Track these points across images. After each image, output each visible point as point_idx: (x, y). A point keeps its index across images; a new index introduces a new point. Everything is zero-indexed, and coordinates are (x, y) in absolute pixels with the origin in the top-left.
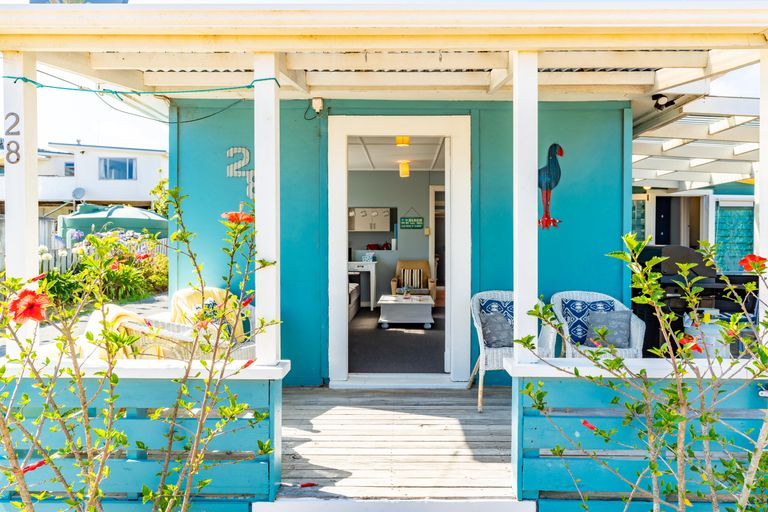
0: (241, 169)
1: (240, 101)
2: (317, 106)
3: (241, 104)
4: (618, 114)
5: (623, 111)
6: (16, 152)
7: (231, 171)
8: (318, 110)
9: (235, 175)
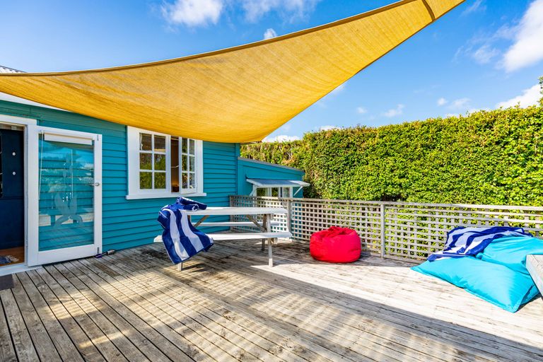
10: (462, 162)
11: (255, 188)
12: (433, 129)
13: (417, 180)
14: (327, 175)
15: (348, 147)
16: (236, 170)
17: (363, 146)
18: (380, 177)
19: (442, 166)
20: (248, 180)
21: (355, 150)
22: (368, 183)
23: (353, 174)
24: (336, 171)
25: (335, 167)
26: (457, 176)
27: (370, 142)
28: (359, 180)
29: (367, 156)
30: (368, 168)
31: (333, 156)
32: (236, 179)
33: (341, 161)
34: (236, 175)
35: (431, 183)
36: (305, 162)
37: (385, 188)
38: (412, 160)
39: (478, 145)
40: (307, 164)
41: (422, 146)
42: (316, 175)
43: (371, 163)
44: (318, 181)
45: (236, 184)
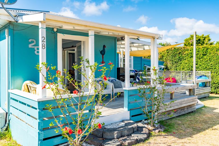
0: (33, 46)
1: (33, 25)
2: (55, 30)
3: (33, 26)
4: (115, 40)
5: (115, 39)
6: (43, 46)
7: (30, 46)
8: (55, 31)
9: (31, 47)
10: (213, 60)
11: (147, 68)
12: (205, 49)
13: (201, 65)
14: (172, 63)
15: (179, 54)
16: (141, 62)
17: (184, 53)
18: (190, 65)
19: (208, 61)
20: (145, 65)
21: (182, 55)
22: (186, 66)
23: (181, 63)
24: (175, 62)
25: (175, 61)
26: (212, 64)
27: (187, 52)
28: (183, 65)
29: (186, 57)
30: (186, 61)
31: (174, 57)
32: (141, 65)
33: (177, 59)
34: (141, 64)
35: (205, 67)
36: (164, 58)
37: (191, 68)
38: (200, 59)
39: (217, 55)
40: (165, 59)
41: (202, 54)
42: (169, 64)
43: (187, 59)
44: (169, 65)
45: (141, 66)
